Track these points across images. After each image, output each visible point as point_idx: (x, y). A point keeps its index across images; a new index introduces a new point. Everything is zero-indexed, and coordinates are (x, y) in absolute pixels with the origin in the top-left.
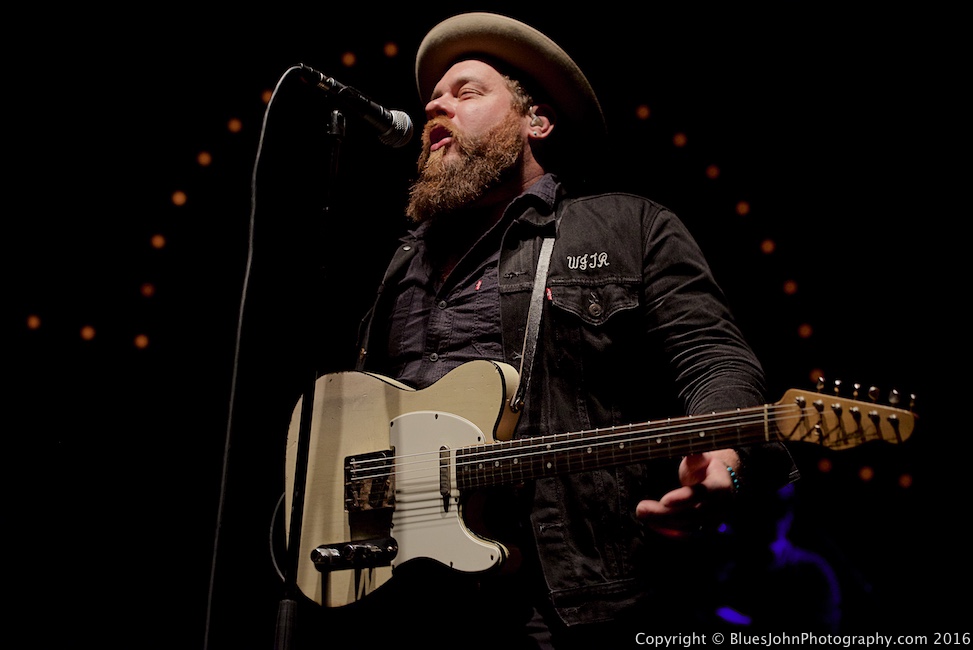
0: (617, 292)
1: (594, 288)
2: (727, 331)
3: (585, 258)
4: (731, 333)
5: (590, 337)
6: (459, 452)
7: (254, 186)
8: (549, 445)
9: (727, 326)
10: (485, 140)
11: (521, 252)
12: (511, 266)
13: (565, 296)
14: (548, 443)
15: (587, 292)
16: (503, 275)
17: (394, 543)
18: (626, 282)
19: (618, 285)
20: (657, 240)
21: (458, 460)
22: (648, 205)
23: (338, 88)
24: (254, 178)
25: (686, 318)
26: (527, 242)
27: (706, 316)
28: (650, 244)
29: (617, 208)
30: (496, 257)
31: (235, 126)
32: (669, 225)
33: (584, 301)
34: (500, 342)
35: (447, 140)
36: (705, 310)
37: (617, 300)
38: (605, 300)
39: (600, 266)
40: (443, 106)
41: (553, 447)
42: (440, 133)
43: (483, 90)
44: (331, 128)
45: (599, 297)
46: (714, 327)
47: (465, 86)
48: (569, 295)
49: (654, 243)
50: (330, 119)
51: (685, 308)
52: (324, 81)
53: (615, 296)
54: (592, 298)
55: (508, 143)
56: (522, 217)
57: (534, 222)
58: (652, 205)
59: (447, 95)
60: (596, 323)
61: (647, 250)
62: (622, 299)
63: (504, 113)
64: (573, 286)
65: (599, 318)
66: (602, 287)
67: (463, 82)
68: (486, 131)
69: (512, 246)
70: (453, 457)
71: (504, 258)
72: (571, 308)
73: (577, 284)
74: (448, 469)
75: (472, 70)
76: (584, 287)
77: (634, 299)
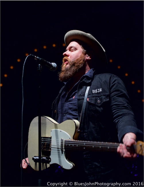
0: (104, 97)
1: (99, 97)
2: (128, 106)
3: (96, 90)
4: (128, 107)
5: (98, 108)
6: (65, 141)
7: (22, 84)
8: (84, 144)
9: (128, 105)
10: (75, 61)
11: (83, 89)
12: (80, 93)
13: (91, 99)
14: (85, 143)
15: (97, 98)
16: (78, 94)
17: (50, 159)
18: (106, 95)
19: (104, 95)
20: (113, 84)
21: (65, 143)
22: (112, 76)
23: (39, 59)
24: (22, 82)
25: (118, 102)
26: (84, 87)
27: (123, 102)
28: (111, 85)
29: (105, 77)
30: (77, 91)
31: (19, 60)
32: (117, 80)
33: (96, 100)
34: (77, 111)
35: (67, 62)
36: (123, 101)
37: (104, 99)
38: (101, 99)
39: (100, 92)
40: (67, 54)
41: (85, 144)
42: (66, 60)
43: (76, 49)
44: (38, 68)
45: (100, 99)
46: (124, 105)
47: (72, 48)
48: (92, 99)
49: (112, 85)
50: (38, 66)
51: (118, 100)
52: (36, 58)
53: (103, 98)
54: (98, 99)
55: (81, 62)
56: (83, 80)
57: (86, 81)
58: (113, 76)
59: (68, 50)
60: (99, 105)
61: (111, 86)
62: (105, 99)
63: (80, 54)
64: (93, 97)
65: (100, 104)
66: (101, 96)
67: (71, 47)
68: (76, 59)
69: (81, 87)
70: (64, 142)
71: (78, 91)
72: (93, 102)
73: (94, 96)
74: (63, 145)
75: (74, 44)
76: (96, 97)
77: (108, 98)
